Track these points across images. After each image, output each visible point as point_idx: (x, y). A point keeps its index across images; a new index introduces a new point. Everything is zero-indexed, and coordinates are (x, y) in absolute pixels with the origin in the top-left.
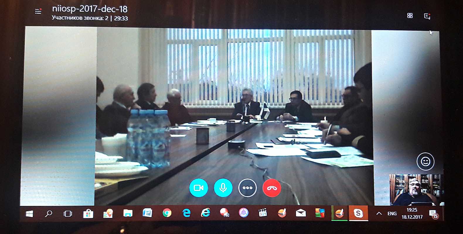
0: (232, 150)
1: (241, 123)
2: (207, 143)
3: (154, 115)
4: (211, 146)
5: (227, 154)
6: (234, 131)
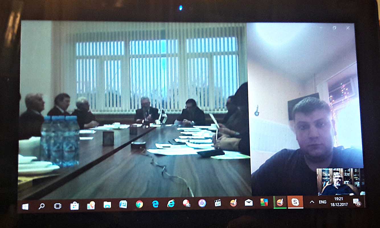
0: (135, 150)
1: (142, 126)
2: (112, 145)
3: (65, 120)
4: (115, 147)
5: (130, 154)
6: (136, 134)
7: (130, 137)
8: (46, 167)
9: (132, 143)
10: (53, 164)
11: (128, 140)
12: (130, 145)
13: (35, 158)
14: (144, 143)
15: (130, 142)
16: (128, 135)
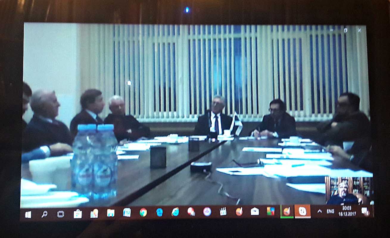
0: (196, 175)
1: (206, 139)
2: (164, 166)
6: (198, 150)
7: (190, 155)
8: (70, 200)
9: (192, 164)
10: (80, 196)
11: (186, 160)
12: (189, 166)
13: (54, 186)
14: (210, 164)
15: (189, 163)
16: (187, 152)
